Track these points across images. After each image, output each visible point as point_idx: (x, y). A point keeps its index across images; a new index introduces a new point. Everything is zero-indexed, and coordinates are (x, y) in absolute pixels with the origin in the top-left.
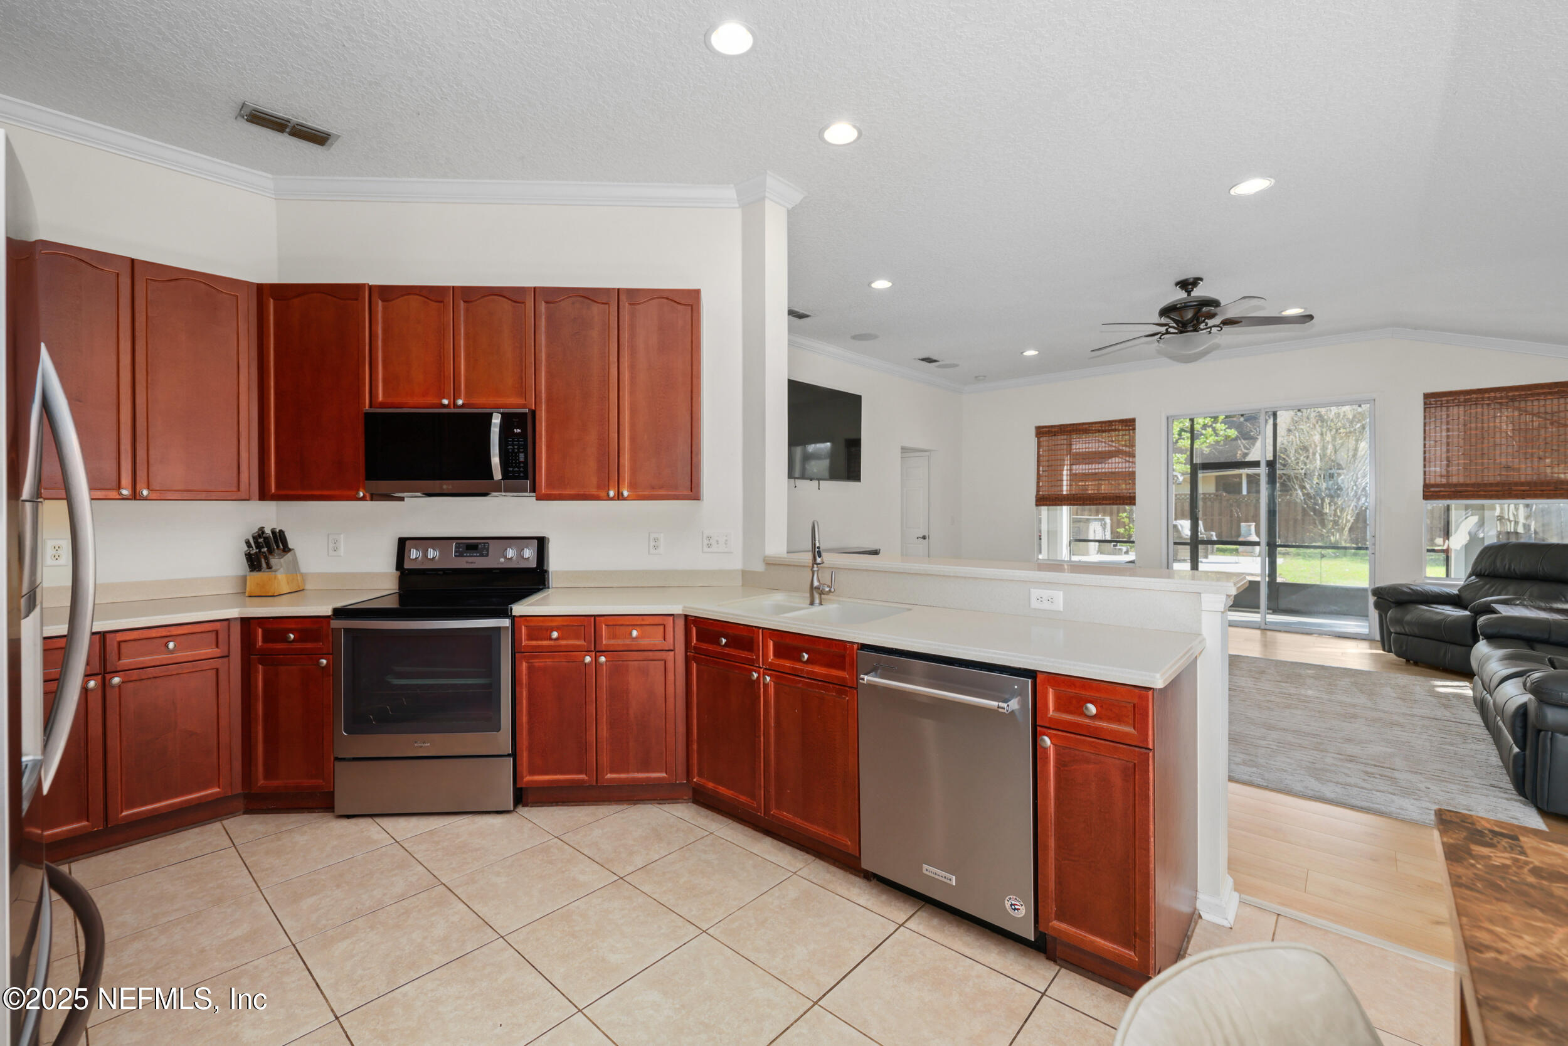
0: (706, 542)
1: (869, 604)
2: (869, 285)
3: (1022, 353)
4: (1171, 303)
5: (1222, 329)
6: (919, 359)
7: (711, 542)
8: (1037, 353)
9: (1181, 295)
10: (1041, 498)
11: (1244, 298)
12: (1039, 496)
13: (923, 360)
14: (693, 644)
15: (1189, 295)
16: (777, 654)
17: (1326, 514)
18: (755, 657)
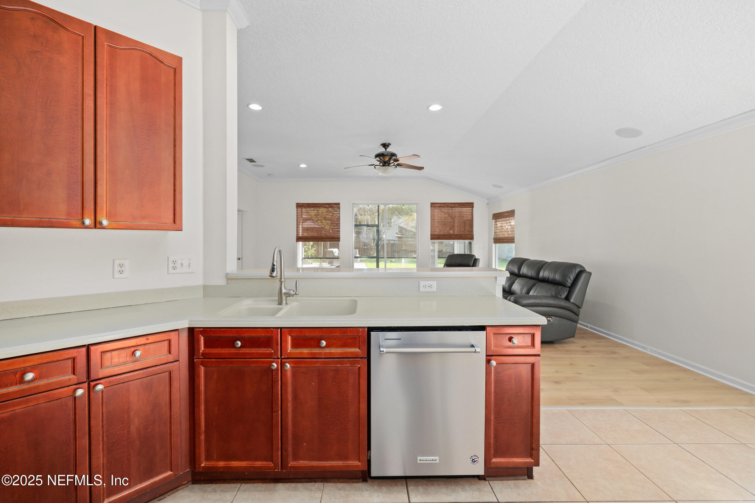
0: (171, 265)
1: (321, 300)
2: (248, 106)
3: (299, 165)
4: (381, 152)
5: (397, 167)
6: (246, 159)
7: (176, 265)
8: (306, 166)
9: (382, 150)
10: (298, 238)
11: (414, 155)
12: (298, 237)
13: (248, 160)
14: (201, 351)
15: (386, 150)
16: (294, 346)
17: (372, 246)
18: (273, 351)
